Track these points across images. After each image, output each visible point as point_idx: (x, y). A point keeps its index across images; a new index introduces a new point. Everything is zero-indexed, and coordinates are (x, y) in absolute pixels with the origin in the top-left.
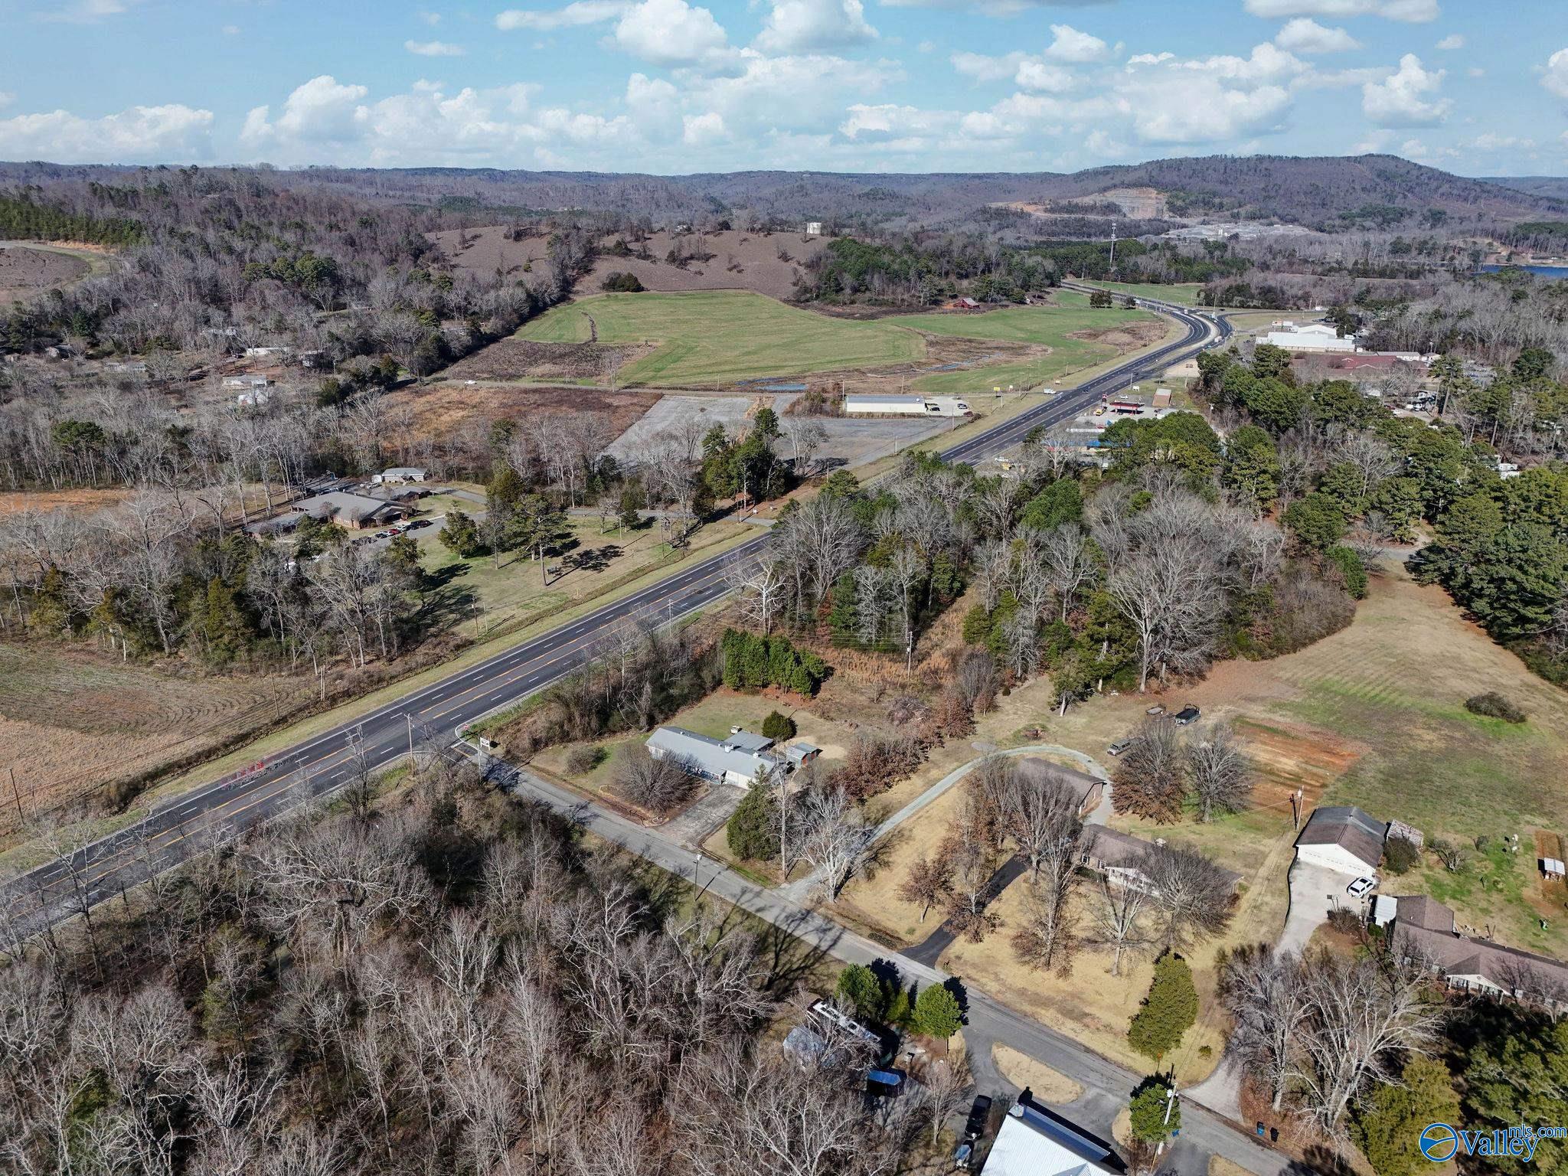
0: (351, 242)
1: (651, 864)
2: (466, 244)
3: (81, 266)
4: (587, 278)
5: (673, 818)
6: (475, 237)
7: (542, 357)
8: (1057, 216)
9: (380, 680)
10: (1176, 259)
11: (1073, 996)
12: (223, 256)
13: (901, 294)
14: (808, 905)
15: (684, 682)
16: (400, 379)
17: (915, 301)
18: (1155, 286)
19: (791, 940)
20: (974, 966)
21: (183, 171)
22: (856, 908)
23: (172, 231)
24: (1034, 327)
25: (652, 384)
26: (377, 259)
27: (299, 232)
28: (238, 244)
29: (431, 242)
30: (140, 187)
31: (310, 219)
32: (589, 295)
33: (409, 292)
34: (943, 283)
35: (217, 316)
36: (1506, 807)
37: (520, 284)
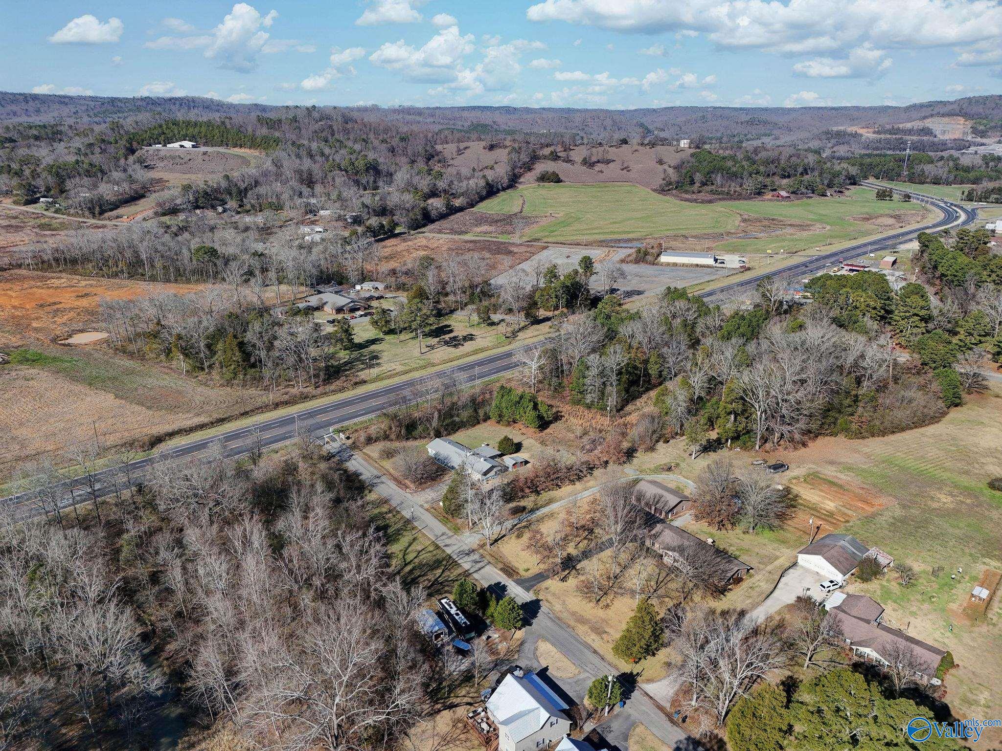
0: (392, 150)
1: (398, 512)
2: (460, 152)
3: (245, 161)
4: (529, 174)
5: (423, 489)
6: (466, 148)
7: (486, 221)
8: (883, 136)
9: (306, 397)
10: (957, 168)
11: (604, 620)
12: (318, 158)
13: (734, 187)
14: (475, 546)
15: (465, 415)
16: (397, 232)
17: (744, 193)
18: (935, 186)
19: (455, 564)
20: (554, 594)
21: (307, 109)
22: (501, 552)
23: (293, 143)
24: (824, 213)
25: (545, 240)
26: (404, 160)
27: (364, 143)
28: (327, 151)
29: (439, 150)
30: (283, 118)
31: (371, 136)
32: (528, 186)
33: (416, 180)
34: (768, 181)
35: (306, 190)
36: (973, 551)
37: (484, 176)
